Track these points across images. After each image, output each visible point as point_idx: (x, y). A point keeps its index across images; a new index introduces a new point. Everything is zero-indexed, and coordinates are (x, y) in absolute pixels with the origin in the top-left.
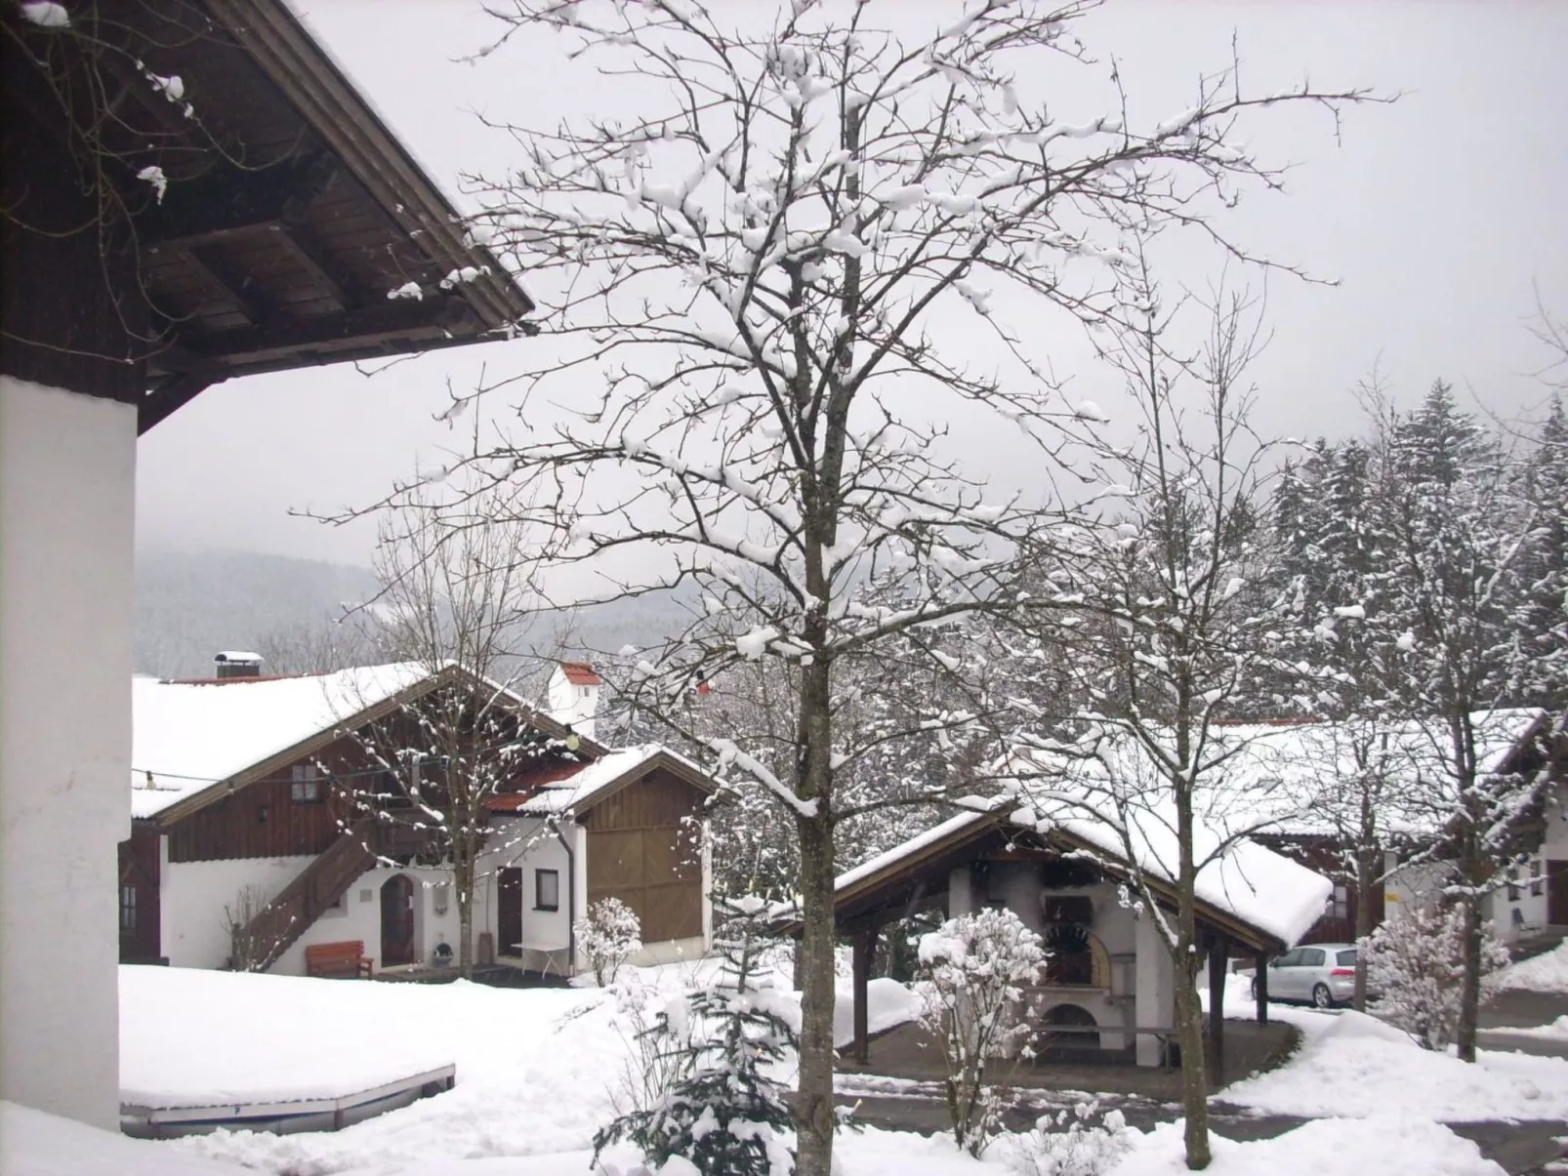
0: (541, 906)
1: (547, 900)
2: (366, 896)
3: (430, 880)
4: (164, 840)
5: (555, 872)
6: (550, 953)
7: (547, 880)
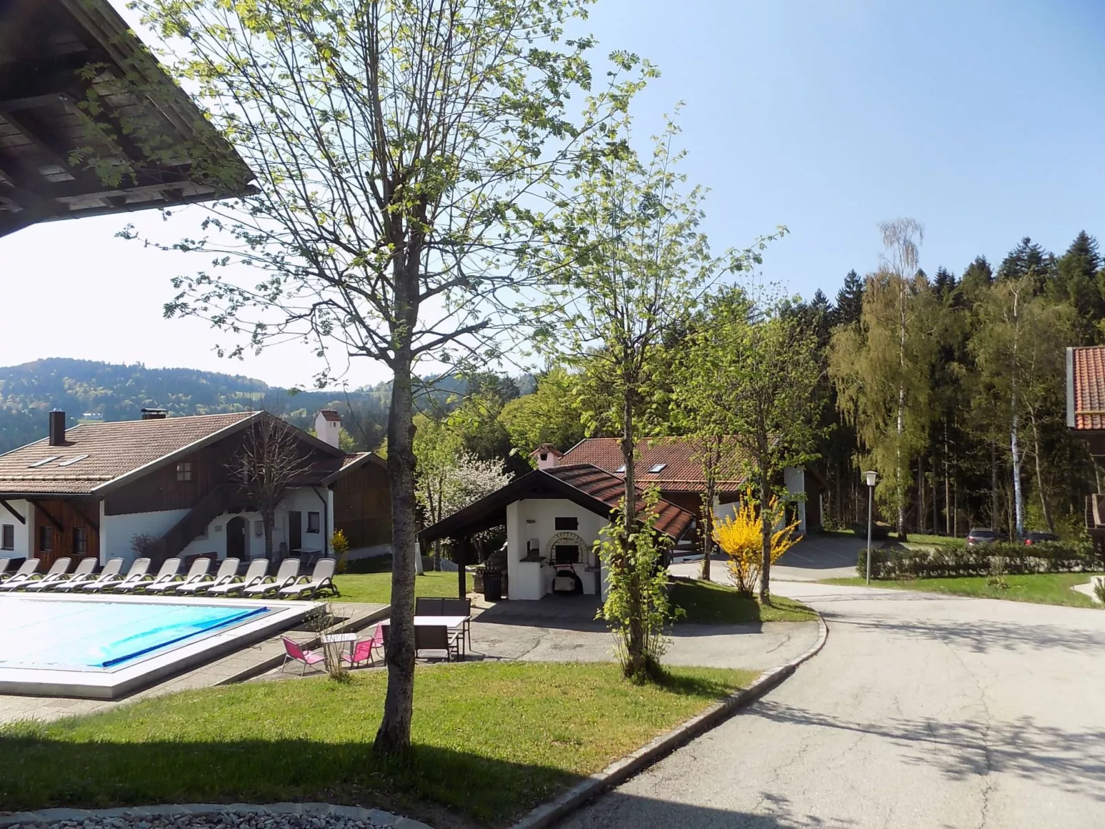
0: (311, 530)
1: (314, 527)
2: (218, 529)
3: (253, 519)
4: (102, 503)
5: (318, 513)
6: (312, 553)
7: (313, 517)
